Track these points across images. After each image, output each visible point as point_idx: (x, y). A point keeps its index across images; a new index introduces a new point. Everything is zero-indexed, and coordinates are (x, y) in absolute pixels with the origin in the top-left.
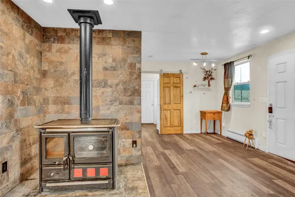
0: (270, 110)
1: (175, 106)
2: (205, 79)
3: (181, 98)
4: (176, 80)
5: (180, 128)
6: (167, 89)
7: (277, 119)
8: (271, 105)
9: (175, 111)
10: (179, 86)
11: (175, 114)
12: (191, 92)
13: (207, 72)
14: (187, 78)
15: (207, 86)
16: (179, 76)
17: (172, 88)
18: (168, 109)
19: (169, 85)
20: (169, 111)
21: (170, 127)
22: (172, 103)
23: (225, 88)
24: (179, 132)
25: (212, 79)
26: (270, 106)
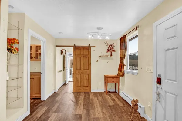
0: (159, 81)
1: (85, 71)
2: (108, 51)
3: (89, 65)
4: (85, 52)
5: (88, 87)
6: (78, 59)
7: (166, 92)
8: (159, 75)
9: (84, 75)
10: (87, 57)
11: (85, 77)
12: (97, 61)
13: (110, 46)
14: (94, 51)
15: (109, 57)
16: (88, 49)
17: (82, 58)
18: (78, 73)
19: (80, 56)
20: (80, 75)
21: (80, 87)
22: (82, 69)
23: (120, 58)
24: (88, 91)
25: (113, 51)
26: (158, 77)
